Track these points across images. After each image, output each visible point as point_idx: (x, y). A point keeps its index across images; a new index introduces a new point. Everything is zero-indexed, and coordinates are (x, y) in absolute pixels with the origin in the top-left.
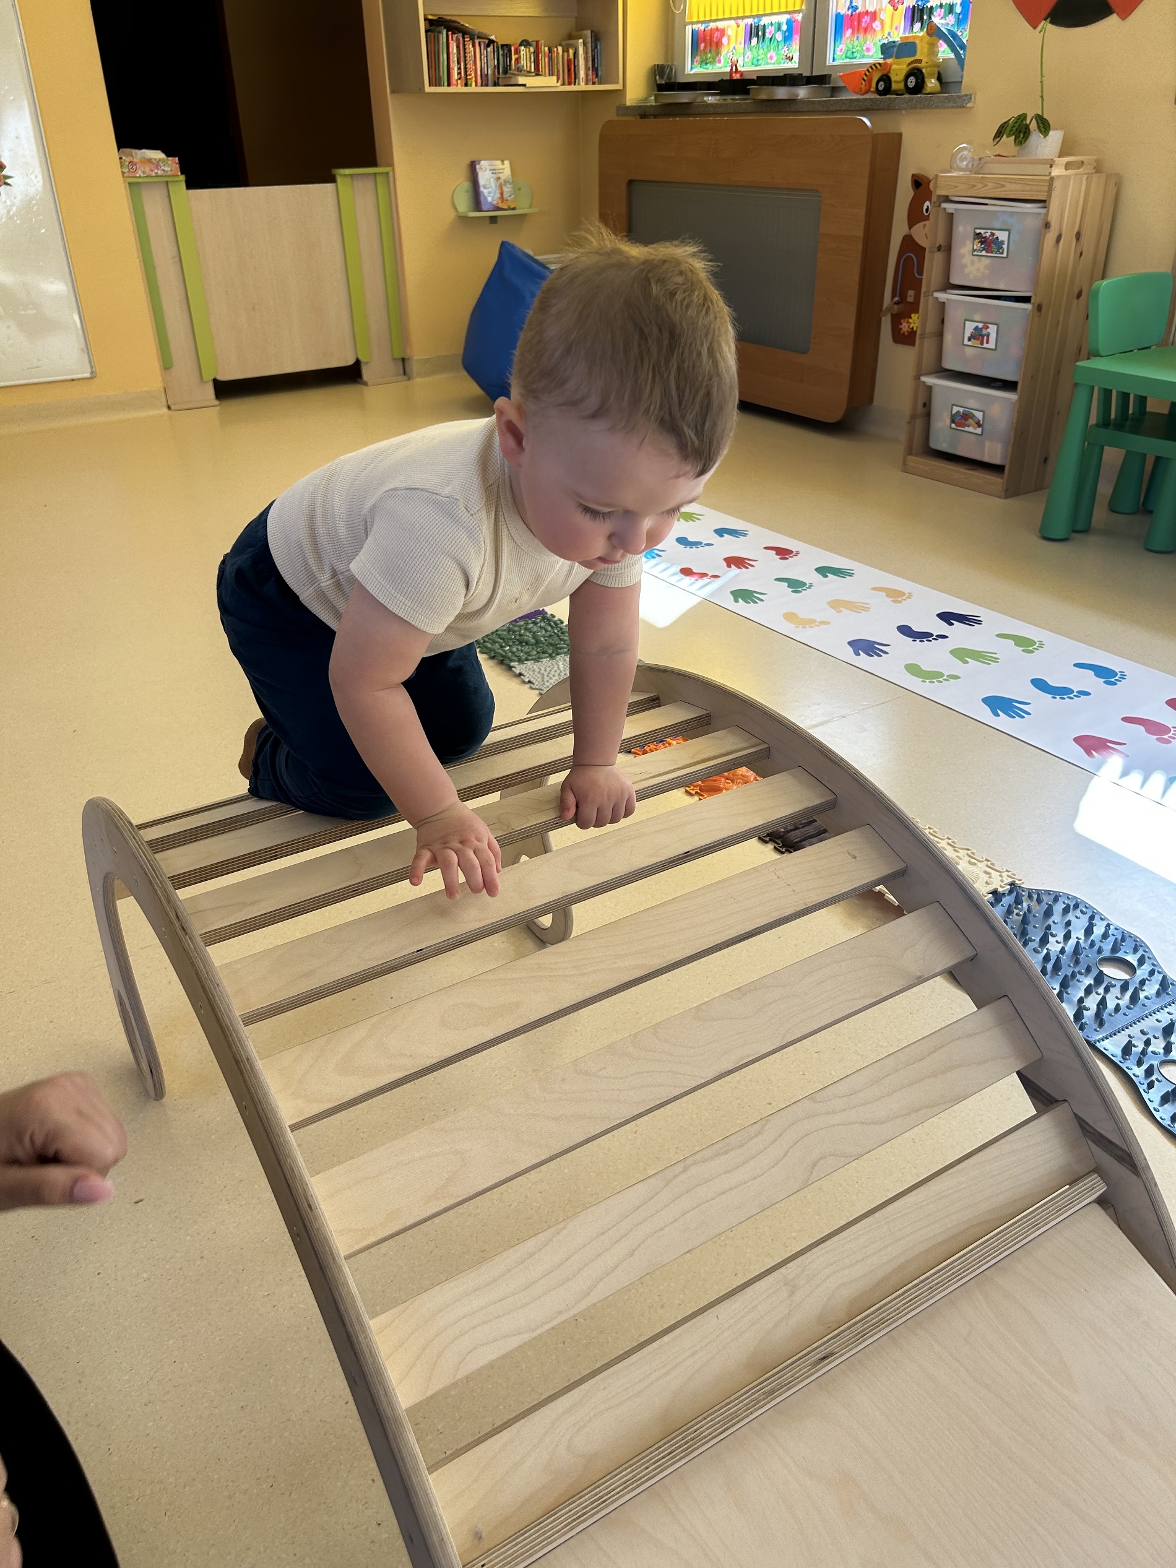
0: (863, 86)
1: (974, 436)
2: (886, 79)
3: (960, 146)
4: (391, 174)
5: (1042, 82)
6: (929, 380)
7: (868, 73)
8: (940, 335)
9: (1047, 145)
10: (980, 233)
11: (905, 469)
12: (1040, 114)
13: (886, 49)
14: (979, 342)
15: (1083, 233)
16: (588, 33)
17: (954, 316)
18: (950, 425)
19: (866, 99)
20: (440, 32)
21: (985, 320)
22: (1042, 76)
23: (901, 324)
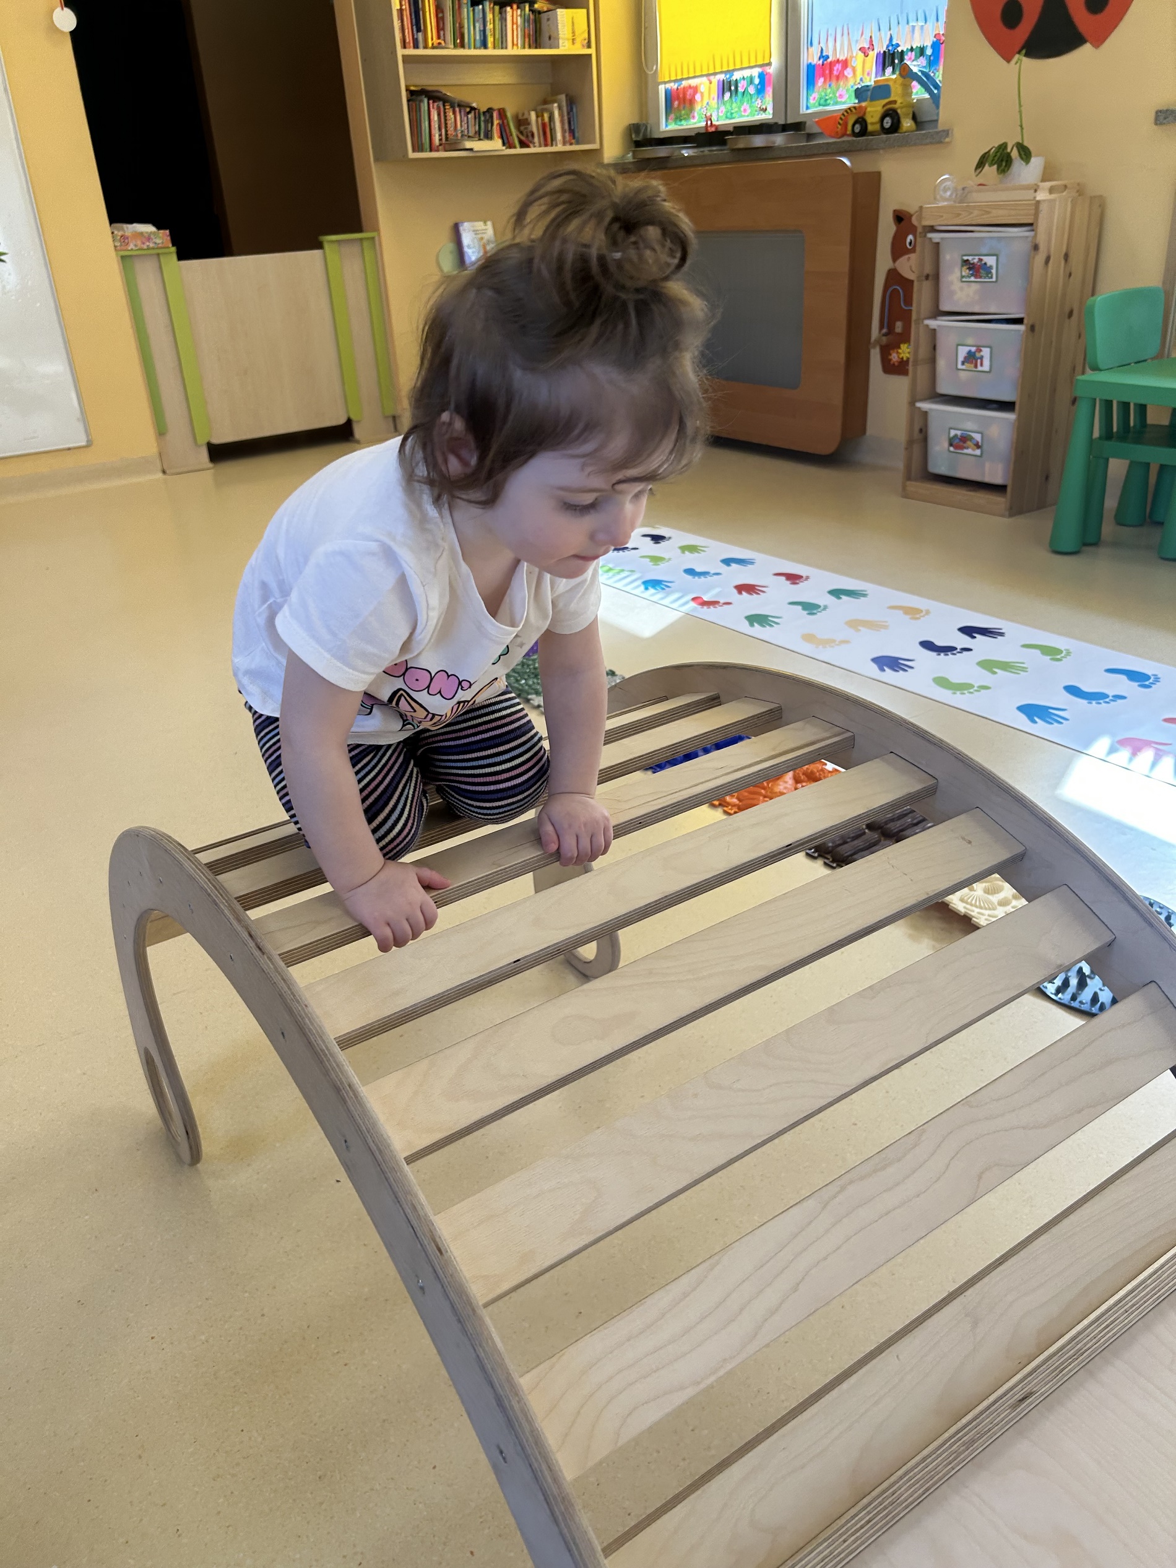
0: (839, 130)
1: (973, 458)
2: (862, 121)
3: (942, 178)
4: (377, 239)
5: (1020, 112)
6: (924, 406)
7: (843, 117)
8: (933, 361)
9: (1027, 173)
10: (968, 260)
11: (906, 495)
12: (1021, 142)
13: (860, 93)
14: (973, 365)
15: (1071, 255)
16: (563, 97)
17: (945, 343)
18: (949, 449)
19: (844, 141)
20: (422, 101)
21: (979, 344)
22: (1020, 106)
23: (891, 355)
